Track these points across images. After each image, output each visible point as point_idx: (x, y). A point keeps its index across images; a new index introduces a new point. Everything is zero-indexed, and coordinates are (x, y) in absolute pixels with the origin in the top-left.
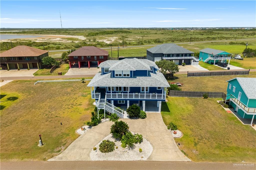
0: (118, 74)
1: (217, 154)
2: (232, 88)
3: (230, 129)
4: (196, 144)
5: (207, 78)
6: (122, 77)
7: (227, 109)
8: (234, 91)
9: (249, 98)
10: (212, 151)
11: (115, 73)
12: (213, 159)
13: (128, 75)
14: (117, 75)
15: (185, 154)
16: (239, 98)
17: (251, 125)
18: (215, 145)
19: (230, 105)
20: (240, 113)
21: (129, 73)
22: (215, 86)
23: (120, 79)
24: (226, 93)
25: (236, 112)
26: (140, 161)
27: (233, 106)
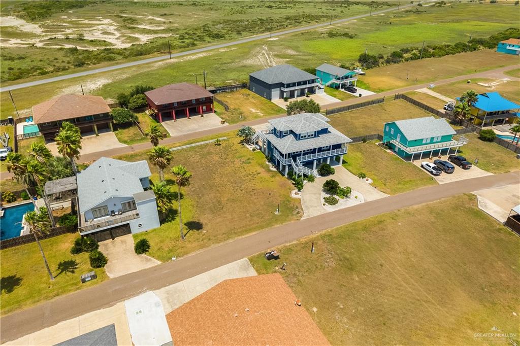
0: (304, 135)
1: (402, 188)
2: (390, 130)
3: (399, 168)
4: (385, 185)
5: (347, 113)
6: (307, 138)
7: (388, 151)
8: (392, 133)
9: (409, 140)
10: (397, 186)
11: (301, 135)
12: (401, 191)
13: (312, 135)
14: (302, 137)
15: (384, 192)
16: (398, 140)
17: (412, 161)
18: (397, 182)
19: (390, 146)
20: (400, 153)
21: (314, 133)
22: (363, 125)
23: (306, 140)
24: (383, 135)
25: (396, 152)
26: (360, 204)
27: (393, 147)
